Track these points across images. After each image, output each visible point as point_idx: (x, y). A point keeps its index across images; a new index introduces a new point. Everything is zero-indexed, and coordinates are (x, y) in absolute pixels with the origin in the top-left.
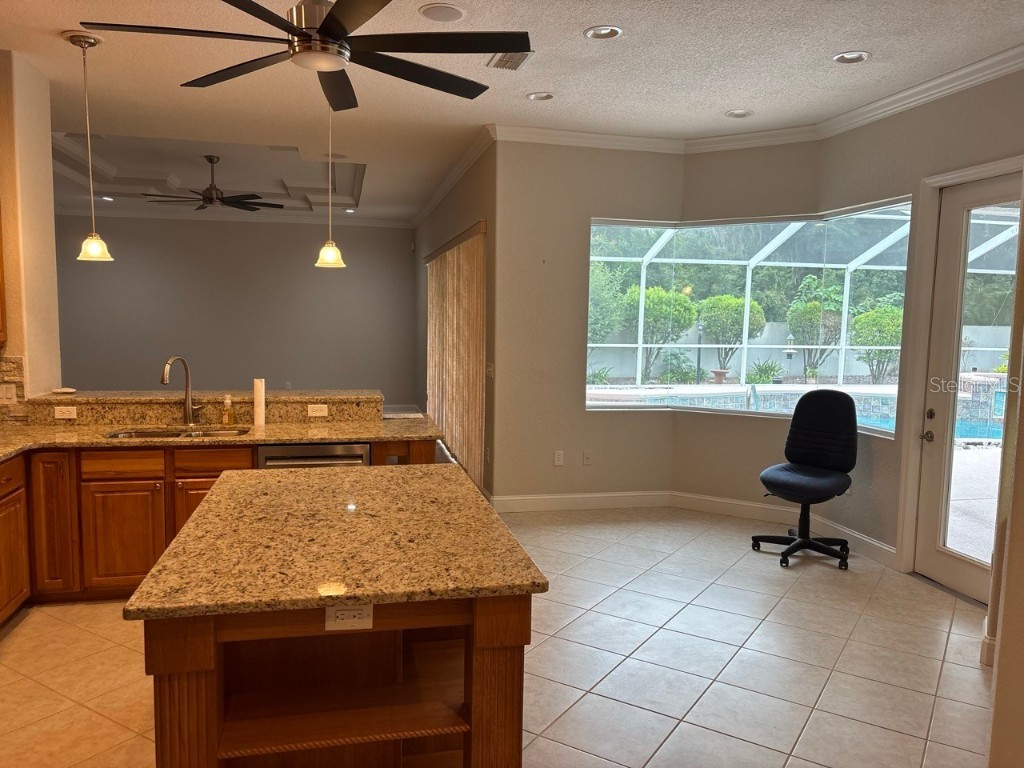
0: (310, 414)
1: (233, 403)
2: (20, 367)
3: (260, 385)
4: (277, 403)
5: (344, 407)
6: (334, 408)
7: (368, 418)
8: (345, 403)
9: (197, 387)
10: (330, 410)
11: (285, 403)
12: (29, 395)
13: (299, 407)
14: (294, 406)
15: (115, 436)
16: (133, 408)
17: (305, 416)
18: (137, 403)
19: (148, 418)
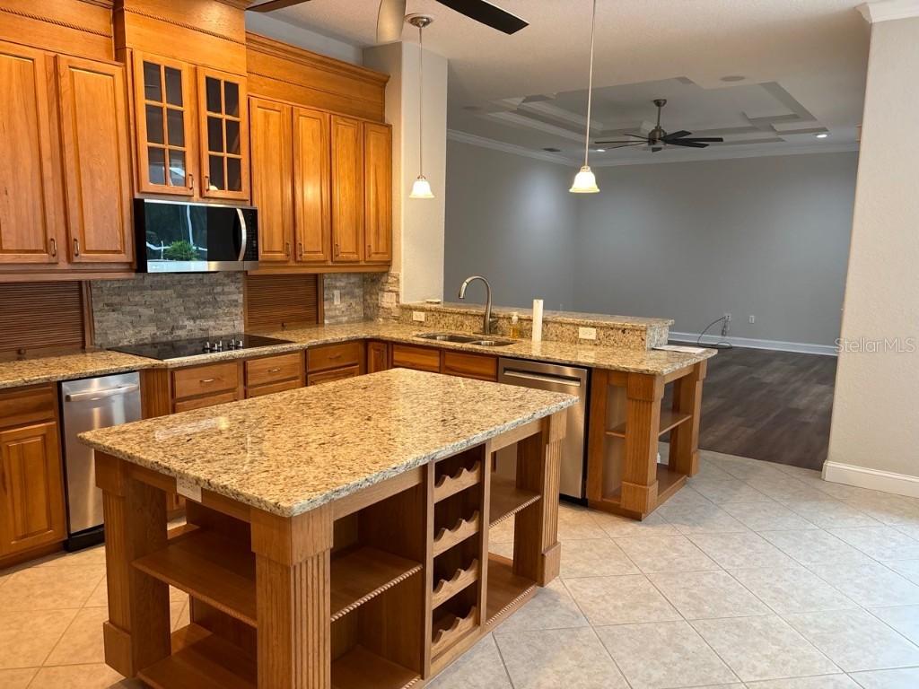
0: (581, 336)
1: (520, 319)
2: (398, 281)
3: (539, 305)
4: (555, 323)
5: (611, 332)
6: (602, 333)
7: (632, 346)
8: (612, 329)
9: (495, 304)
10: (598, 334)
11: (561, 324)
12: (403, 301)
13: (572, 328)
14: (568, 327)
15: (434, 337)
16: (456, 316)
17: (576, 338)
18: (458, 313)
19: (465, 326)
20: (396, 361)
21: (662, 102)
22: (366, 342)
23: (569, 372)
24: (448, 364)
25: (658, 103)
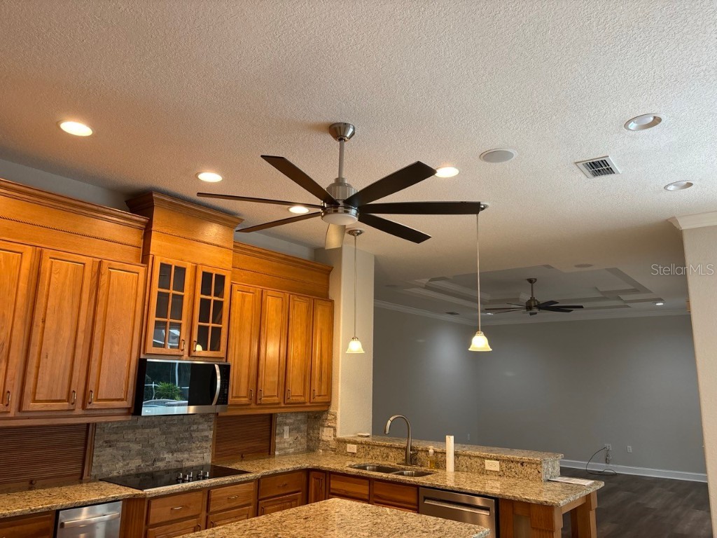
0: (487, 468)
1: (435, 452)
2: (335, 418)
3: (450, 440)
4: (465, 456)
5: (512, 465)
6: (504, 465)
7: (531, 478)
8: (512, 462)
9: (414, 437)
10: (501, 466)
11: (470, 456)
12: (339, 436)
13: (479, 460)
14: (476, 459)
15: (364, 468)
16: (382, 449)
17: (483, 469)
18: (384, 446)
19: (390, 457)
20: (333, 489)
21: (534, 280)
22: (308, 471)
23: (479, 501)
24: (377, 492)
25: (531, 281)
